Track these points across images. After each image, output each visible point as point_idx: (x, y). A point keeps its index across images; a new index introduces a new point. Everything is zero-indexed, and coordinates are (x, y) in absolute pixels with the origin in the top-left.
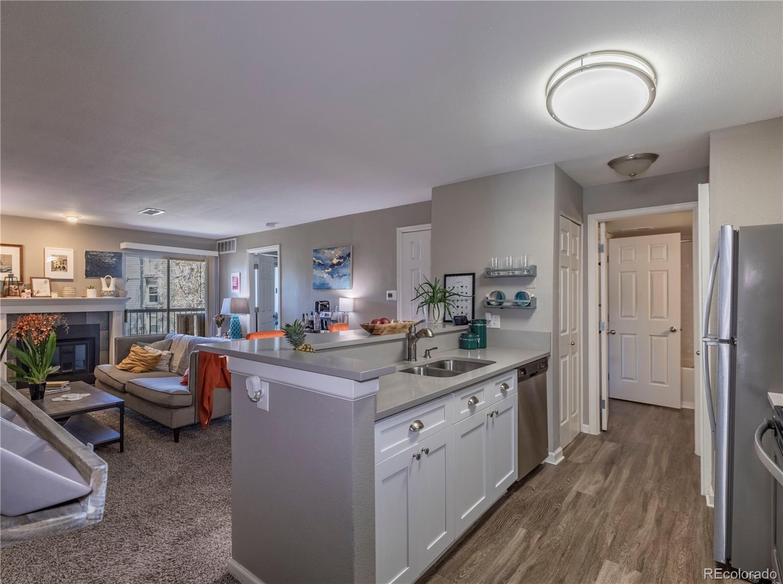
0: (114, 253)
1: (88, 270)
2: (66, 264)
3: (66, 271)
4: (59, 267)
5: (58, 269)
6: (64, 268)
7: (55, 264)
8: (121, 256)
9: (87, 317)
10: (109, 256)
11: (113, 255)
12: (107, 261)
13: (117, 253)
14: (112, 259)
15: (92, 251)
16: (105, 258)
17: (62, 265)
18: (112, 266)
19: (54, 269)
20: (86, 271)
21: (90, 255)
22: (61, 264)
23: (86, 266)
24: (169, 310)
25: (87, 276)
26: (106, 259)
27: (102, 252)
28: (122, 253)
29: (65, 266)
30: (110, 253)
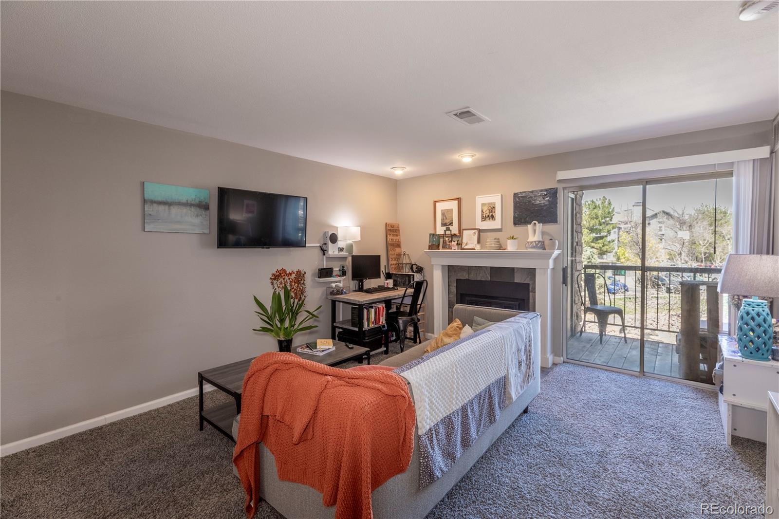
0: (546, 190)
1: (516, 216)
2: (494, 212)
3: (495, 219)
4: (488, 216)
5: (487, 219)
6: (493, 217)
7: (485, 213)
8: (557, 192)
9: (515, 273)
10: (540, 196)
11: (545, 193)
12: (538, 202)
13: (551, 189)
14: (543, 198)
15: (521, 193)
16: (535, 198)
17: (491, 214)
18: (545, 208)
19: (484, 218)
20: (515, 217)
21: (519, 197)
22: (489, 213)
23: (515, 212)
24: (644, 269)
25: (515, 224)
26: (536, 200)
27: (532, 192)
28: (557, 189)
29: (493, 214)
30: (542, 191)
